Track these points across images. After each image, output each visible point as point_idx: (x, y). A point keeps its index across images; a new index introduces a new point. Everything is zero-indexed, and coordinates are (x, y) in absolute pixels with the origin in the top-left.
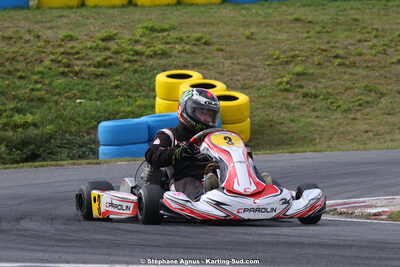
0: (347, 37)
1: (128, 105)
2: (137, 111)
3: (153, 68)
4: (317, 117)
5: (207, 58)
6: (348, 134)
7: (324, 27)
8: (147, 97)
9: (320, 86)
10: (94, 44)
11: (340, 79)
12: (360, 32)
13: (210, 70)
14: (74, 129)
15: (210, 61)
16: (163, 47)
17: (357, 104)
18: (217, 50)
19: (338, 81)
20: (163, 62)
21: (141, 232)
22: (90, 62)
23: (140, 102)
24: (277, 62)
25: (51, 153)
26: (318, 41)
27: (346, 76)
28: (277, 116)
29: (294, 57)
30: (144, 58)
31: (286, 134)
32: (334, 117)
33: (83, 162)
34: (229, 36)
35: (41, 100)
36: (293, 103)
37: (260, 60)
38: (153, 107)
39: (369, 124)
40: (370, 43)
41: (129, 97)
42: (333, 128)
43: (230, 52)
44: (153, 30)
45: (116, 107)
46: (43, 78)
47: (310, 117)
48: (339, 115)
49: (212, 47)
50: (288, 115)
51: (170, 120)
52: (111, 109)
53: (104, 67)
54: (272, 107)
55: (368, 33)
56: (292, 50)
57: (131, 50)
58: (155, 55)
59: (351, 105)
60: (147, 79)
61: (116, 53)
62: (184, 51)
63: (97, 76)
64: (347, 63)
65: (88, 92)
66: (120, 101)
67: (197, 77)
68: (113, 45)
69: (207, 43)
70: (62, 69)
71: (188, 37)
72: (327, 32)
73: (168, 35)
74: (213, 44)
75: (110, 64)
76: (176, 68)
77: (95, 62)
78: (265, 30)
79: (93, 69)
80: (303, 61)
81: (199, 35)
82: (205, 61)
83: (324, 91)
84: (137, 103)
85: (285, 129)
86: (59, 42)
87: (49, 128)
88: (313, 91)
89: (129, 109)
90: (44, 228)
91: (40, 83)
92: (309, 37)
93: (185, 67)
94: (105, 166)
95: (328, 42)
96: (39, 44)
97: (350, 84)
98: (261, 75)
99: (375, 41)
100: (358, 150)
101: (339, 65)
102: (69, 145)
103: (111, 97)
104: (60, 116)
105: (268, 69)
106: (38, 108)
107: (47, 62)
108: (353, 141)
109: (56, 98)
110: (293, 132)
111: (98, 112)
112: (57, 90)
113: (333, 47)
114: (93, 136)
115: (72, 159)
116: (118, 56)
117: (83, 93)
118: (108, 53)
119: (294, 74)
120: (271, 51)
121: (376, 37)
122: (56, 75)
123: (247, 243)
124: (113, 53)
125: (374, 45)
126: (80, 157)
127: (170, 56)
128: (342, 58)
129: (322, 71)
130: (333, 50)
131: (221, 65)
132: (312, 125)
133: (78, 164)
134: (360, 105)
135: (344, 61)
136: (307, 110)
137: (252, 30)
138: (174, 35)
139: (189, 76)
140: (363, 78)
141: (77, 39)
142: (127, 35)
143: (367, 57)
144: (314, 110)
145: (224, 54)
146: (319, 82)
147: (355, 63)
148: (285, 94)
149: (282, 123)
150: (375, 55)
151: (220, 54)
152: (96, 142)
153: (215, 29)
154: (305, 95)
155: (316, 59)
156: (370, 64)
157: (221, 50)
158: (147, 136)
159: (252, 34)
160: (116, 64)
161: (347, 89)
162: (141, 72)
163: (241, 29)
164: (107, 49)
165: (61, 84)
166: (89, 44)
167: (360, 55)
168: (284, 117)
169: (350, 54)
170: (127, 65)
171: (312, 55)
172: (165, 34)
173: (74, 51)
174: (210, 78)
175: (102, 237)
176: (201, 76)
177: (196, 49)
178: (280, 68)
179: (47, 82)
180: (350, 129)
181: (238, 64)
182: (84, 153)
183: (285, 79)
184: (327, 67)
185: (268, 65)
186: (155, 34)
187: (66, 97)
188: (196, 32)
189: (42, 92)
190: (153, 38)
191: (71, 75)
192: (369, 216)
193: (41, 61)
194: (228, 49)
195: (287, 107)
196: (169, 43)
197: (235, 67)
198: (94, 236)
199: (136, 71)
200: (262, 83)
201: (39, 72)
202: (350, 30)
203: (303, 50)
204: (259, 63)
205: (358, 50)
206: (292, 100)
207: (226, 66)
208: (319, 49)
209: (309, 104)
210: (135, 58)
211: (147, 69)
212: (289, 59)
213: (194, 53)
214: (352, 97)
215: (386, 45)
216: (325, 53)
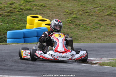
0: (91, 6)
2: (20, 28)
3: (26, 14)
4: (80, 32)
5: (44, 11)
6: (90, 38)
8: (24, 23)
9: (81, 22)
10: (7, 5)
11: (88, 20)
12: (95, 5)
13: (45, 15)
15: (45, 12)
16: (30, 7)
17: (93, 28)
18: (48, 9)
20: (30, 12)
23: (21, 25)
24: (67, 13)
26: (81, 7)
27: (90, 19)
28: (67, 31)
29: (73, 12)
30: (23, 11)
32: (85, 32)
34: (52, 4)
36: (72, 27)
37: (62, 13)
38: (26, 27)
39: (97, 35)
40: (98, 9)
41: (18, 23)
42: (85, 36)
43: (52, 10)
44: (27, 1)
45: (13, 26)
47: (78, 32)
48: (87, 32)
49: (46, 8)
50: (70, 31)
51: (31, 31)
52: (12, 27)
53: (10, 13)
54: (65, 28)
55: (98, 5)
56: (73, 10)
57: (19, 8)
58: (27, 10)
59: (91, 28)
60: (25, 18)
61: (14, 8)
62: (37, 9)
63: (7, 16)
64: (90, 15)
65: (4, 21)
66: (15, 25)
67: (40, 17)
68: (13, 6)
69: (44, 7)
71: (38, 4)
72: (84, 4)
73: (32, 3)
75: (12, 12)
76: (34, 14)
77: (7, 11)
78: (64, 3)
79: (6, 14)
80: (76, 14)
84: (20, 25)
88: (79, 23)
89: (17, 27)
92: (78, 6)
93: (37, 14)
95: (85, 8)
97: (91, 22)
98: (62, 18)
99: (100, 8)
100: (92, 43)
103: (12, 23)
105: (64, 16)
108: (91, 40)
111: (7, 28)
113: (86, 9)
114: (5, 36)
116: (15, 10)
118: (12, 9)
119: (73, 18)
120: (65, 10)
121: (100, 6)
124: (13, 9)
125: (100, 9)
127: (32, 10)
128: (89, 13)
129: (82, 17)
131: (49, 14)
132: (78, 34)
134: (94, 28)
135: (89, 14)
136: (76, 29)
138: (34, 3)
139: (38, 17)
140: (95, 20)
141: (1, 4)
142: (18, 3)
143: (97, 13)
144: (79, 30)
145: (50, 10)
146: (81, 21)
147: (93, 15)
148: (70, 24)
150: (100, 12)
151: (49, 10)
152: (6, 38)
153: (48, 2)
154: (76, 25)
155: (80, 13)
156: (98, 15)
157: (49, 9)
158: (23, 36)
159: (60, 4)
160: (14, 12)
161: (90, 23)
162: (22, 15)
163: (56, 2)
164: (11, 7)
166: (5, 6)
167: (95, 12)
168: (69, 32)
169: (91, 12)
170: (18, 13)
171: (79, 12)
174: (45, 18)
176: (42, 17)
177: (41, 8)
178: (68, 15)
180: (90, 36)
181: (54, 14)
182: (2, 41)
183: (69, 19)
184: (84, 16)
185: (64, 14)
188: (41, 3)
190: (27, 4)
194: (51, 9)
195: (70, 28)
196: (32, 6)
197: (53, 15)
199: (20, 15)
202: (92, 4)
203: (76, 10)
204: (61, 14)
205: (94, 10)
206: (72, 26)
207: (51, 14)
208: (81, 10)
209: (77, 28)
210: (21, 10)
211: (24, 14)
212: (71, 13)
213: (40, 9)
214: (91, 26)
215: (104, 9)
216: (83, 11)
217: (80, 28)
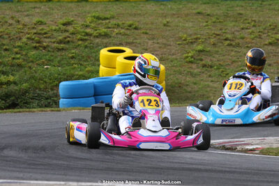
0: (234, 26)
1: (81, 70)
2: (87, 75)
3: (98, 45)
4: (212, 81)
5: (136, 39)
7: (217, 19)
8: (94, 65)
9: (214, 59)
10: (57, 28)
12: (243, 23)
13: (138, 47)
14: (42, 86)
15: (138, 41)
16: (106, 30)
18: (143, 33)
19: (227, 56)
20: (105, 41)
21: (88, 159)
22: (54, 40)
23: (88, 68)
24: (185, 42)
25: (26, 103)
26: (213, 28)
27: (233, 53)
28: (184, 80)
29: (197, 39)
30: (92, 38)
31: (190, 92)
33: (48, 109)
34: (152, 24)
35: (19, 65)
36: (195, 71)
37: (173, 41)
38: (98, 72)
40: (250, 31)
41: (81, 65)
43: (152, 35)
44: (98, 18)
45: (72, 71)
46: (21, 50)
47: (205, 81)
49: (139, 31)
50: (192, 80)
51: (109, 81)
52: (68, 73)
53: (64, 43)
54: (181, 73)
55: (249, 23)
56: (195, 34)
57: (83, 32)
58: (100, 36)
60: (94, 52)
61: (73, 34)
62: (120, 34)
63: (59, 50)
64: (234, 44)
65: (52, 61)
66: (75, 68)
67: (129, 52)
68: (70, 29)
69: (136, 28)
70: (35, 45)
71: (123, 24)
72: (220, 22)
73: (109, 22)
74: (141, 29)
75: (69, 42)
76: (114, 45)
77: (58, 40)
78: (177, 20)
79: (56, 45)
80: (203, 42)
81: (131, 22)
82: (135, 41)
83: (217, 63)
84: (87, 69)
85: (189, 89)
86: (33, 26)
87: (25, 85)
88: (210, 63)
89: (81, 73)
90: (20, 156)
91: (19, 53)
92: (207, 25)
93: (121, 45)
94: (63, 113)
95: (221, 29)
96: (19, 27)
97: (235, 59)
98: (173, 51)
99: (253, 29)
101: (229, 45)
102: (39, 97)
103: (69, 64)
104: (33, 77)
105: (179, 47)
106: (17, 71)
107: (24, 40)
109: (30, 64)
110: (195, 91)
111: (59, 74)
112: (31, 59)
114: (55, 91)
115: (40, 107)
116: (74, 36)
117: (49, 61)
118: (67, 34)
119: (196, 51)
120: (181, 34)
121: (254, 26)
122: (31, 49)
123: (162, 169)
124: (70, 34)
125: (253, 32)
126: (46, 106)
127: (110, 37)
128: (230, 40)
129: (216, 49)
130: (224, 34)
131: (145, 44)
132: (208, 86)
133: (45, 111)
135: (232, 42)
136: (205, 76)
137: (168, 20)
138: (113, 22)
139: (123, 51)
141: (45, 24)
142: (81, 22)
143: (248, 40)
144: (210, 76)
145: (147, 36)
146: (214, 57)
147: (239, 44)
148: (190, 65)
149: (187, 85)
150: (253, 39)
151: (146, 36)
152: (57, 96)
153: (142, 18)
154: (204, 66)
155: (212, 40)
156: (249, 45)
157: (146, 33)
158: (92, 92)
159: (168, 22)
160: (73, 42)
161: (233, 62)
162: (90, 47)
163: (160, 19)
164: (68, 31)
165: (34, 55)
166: (54, 28)
168: (189, 81)
169: (235, 38)
170: (80, 42)
171: (209, 38)
172: (107, 21)
173: (43, 32)
175: (60, 162)
176: (132, 51)
177: (128, 32)
178: (187, 46)
179: (24, 53)
181: (158, 43)
182: (49, 103)
183: (190, 54)
184: (220, 46)
185: (179, 44)
186: (100, 21)
187: (37, 64)
188: (129, 21)
189: (21, 60)
190: (99, 24)
191: (41, 48)
192: (247, 151)
193: (20, 39)
194: (151, 33)
195: (192, 74)
196: (109, 28)
197: (156, 45)
198: (55, 162)
199: (86, 47)
200: (174, 56)
201: (19, 46)
202: (236, 21)
203: (203, 35)
204: (172, 43)
205: (242, 35)
206: (195, 69)
207: (149, 44)
208: (214, 34)
209: (206, 72)
210: (86, 37)
211: (94, 46)
212: (193, 40)
213: (127, 35)
214: (237, 68)
215: (262, 32)
216: (218, 37)
217: (212, 73)
